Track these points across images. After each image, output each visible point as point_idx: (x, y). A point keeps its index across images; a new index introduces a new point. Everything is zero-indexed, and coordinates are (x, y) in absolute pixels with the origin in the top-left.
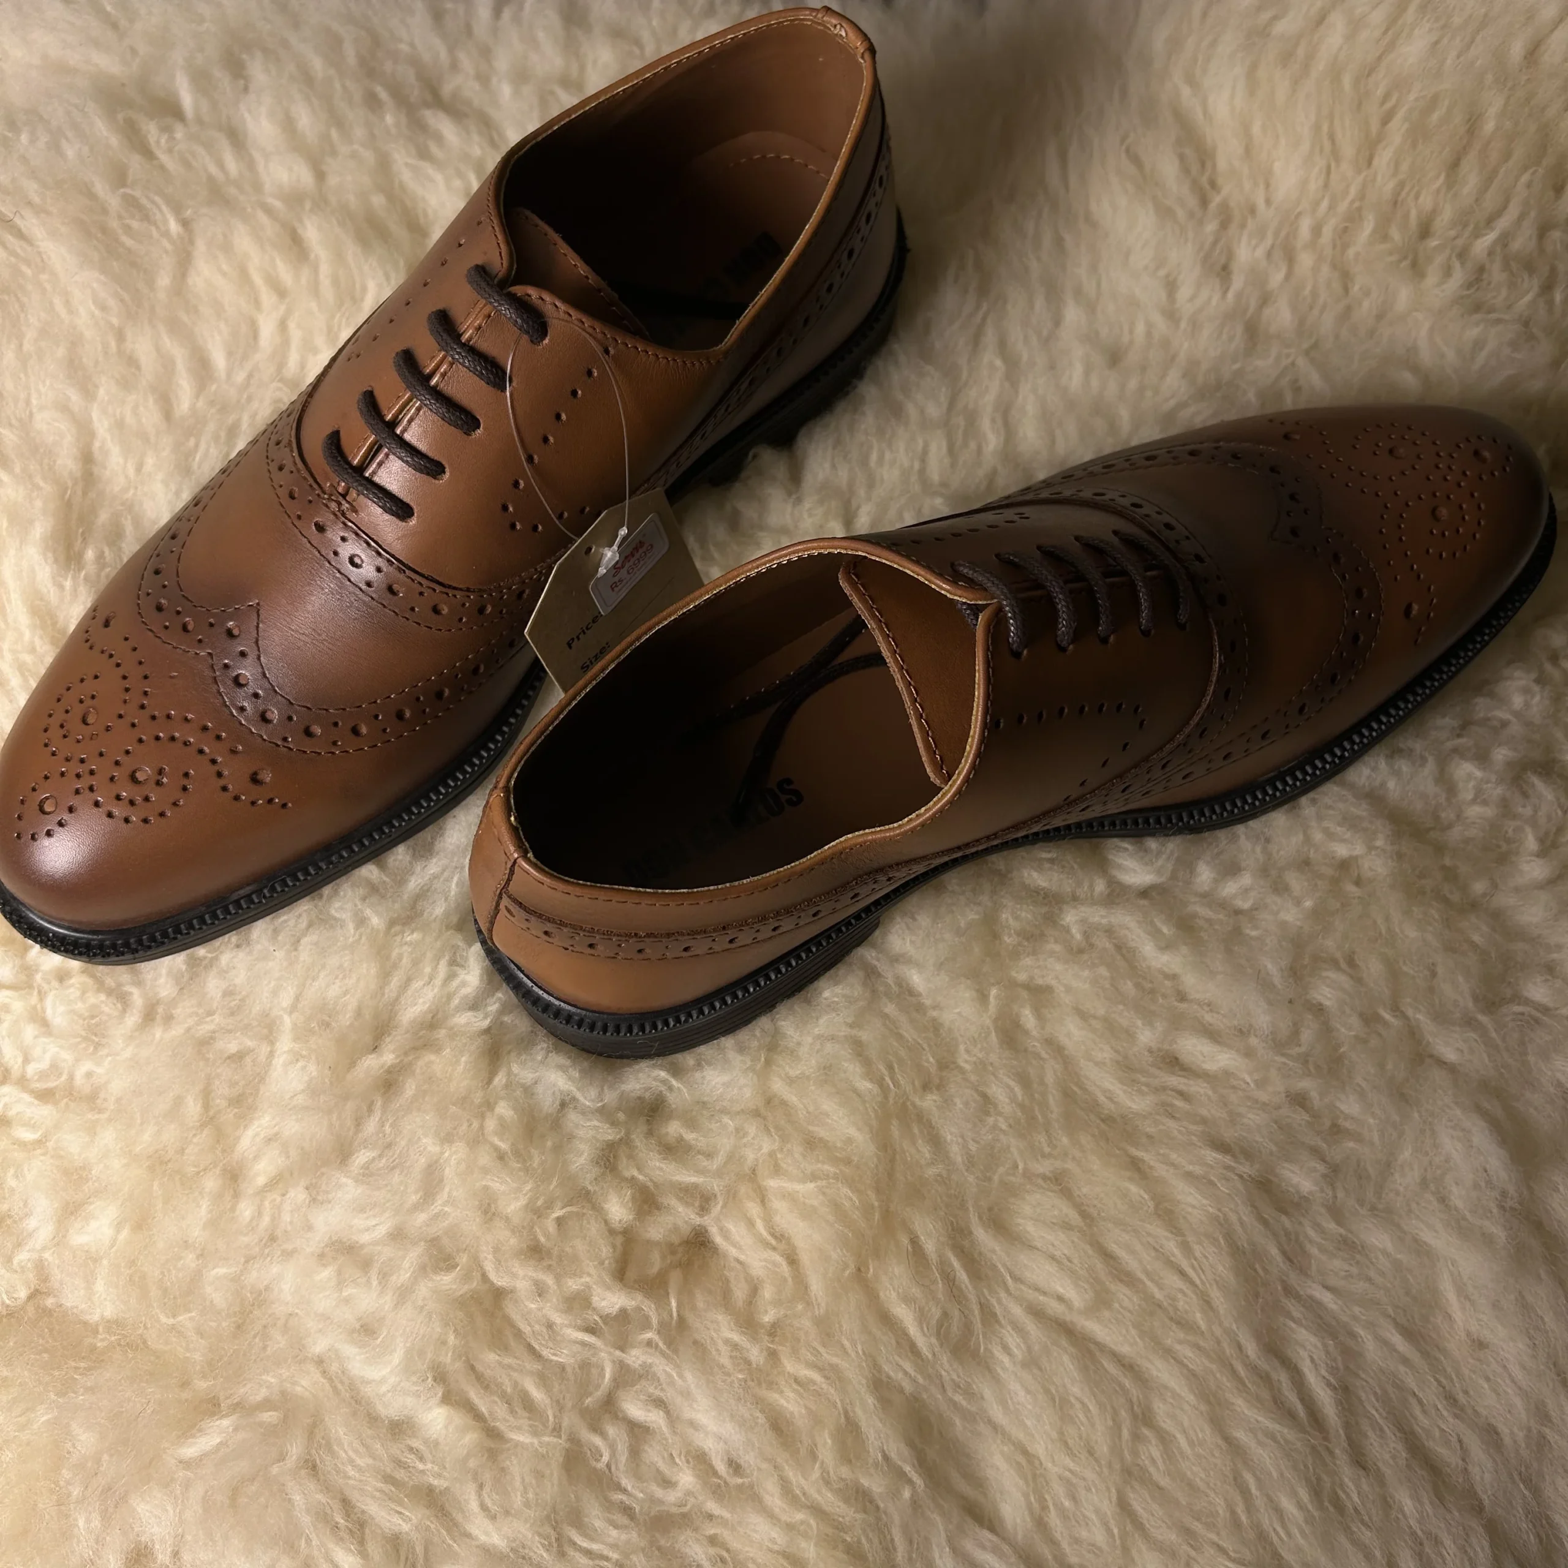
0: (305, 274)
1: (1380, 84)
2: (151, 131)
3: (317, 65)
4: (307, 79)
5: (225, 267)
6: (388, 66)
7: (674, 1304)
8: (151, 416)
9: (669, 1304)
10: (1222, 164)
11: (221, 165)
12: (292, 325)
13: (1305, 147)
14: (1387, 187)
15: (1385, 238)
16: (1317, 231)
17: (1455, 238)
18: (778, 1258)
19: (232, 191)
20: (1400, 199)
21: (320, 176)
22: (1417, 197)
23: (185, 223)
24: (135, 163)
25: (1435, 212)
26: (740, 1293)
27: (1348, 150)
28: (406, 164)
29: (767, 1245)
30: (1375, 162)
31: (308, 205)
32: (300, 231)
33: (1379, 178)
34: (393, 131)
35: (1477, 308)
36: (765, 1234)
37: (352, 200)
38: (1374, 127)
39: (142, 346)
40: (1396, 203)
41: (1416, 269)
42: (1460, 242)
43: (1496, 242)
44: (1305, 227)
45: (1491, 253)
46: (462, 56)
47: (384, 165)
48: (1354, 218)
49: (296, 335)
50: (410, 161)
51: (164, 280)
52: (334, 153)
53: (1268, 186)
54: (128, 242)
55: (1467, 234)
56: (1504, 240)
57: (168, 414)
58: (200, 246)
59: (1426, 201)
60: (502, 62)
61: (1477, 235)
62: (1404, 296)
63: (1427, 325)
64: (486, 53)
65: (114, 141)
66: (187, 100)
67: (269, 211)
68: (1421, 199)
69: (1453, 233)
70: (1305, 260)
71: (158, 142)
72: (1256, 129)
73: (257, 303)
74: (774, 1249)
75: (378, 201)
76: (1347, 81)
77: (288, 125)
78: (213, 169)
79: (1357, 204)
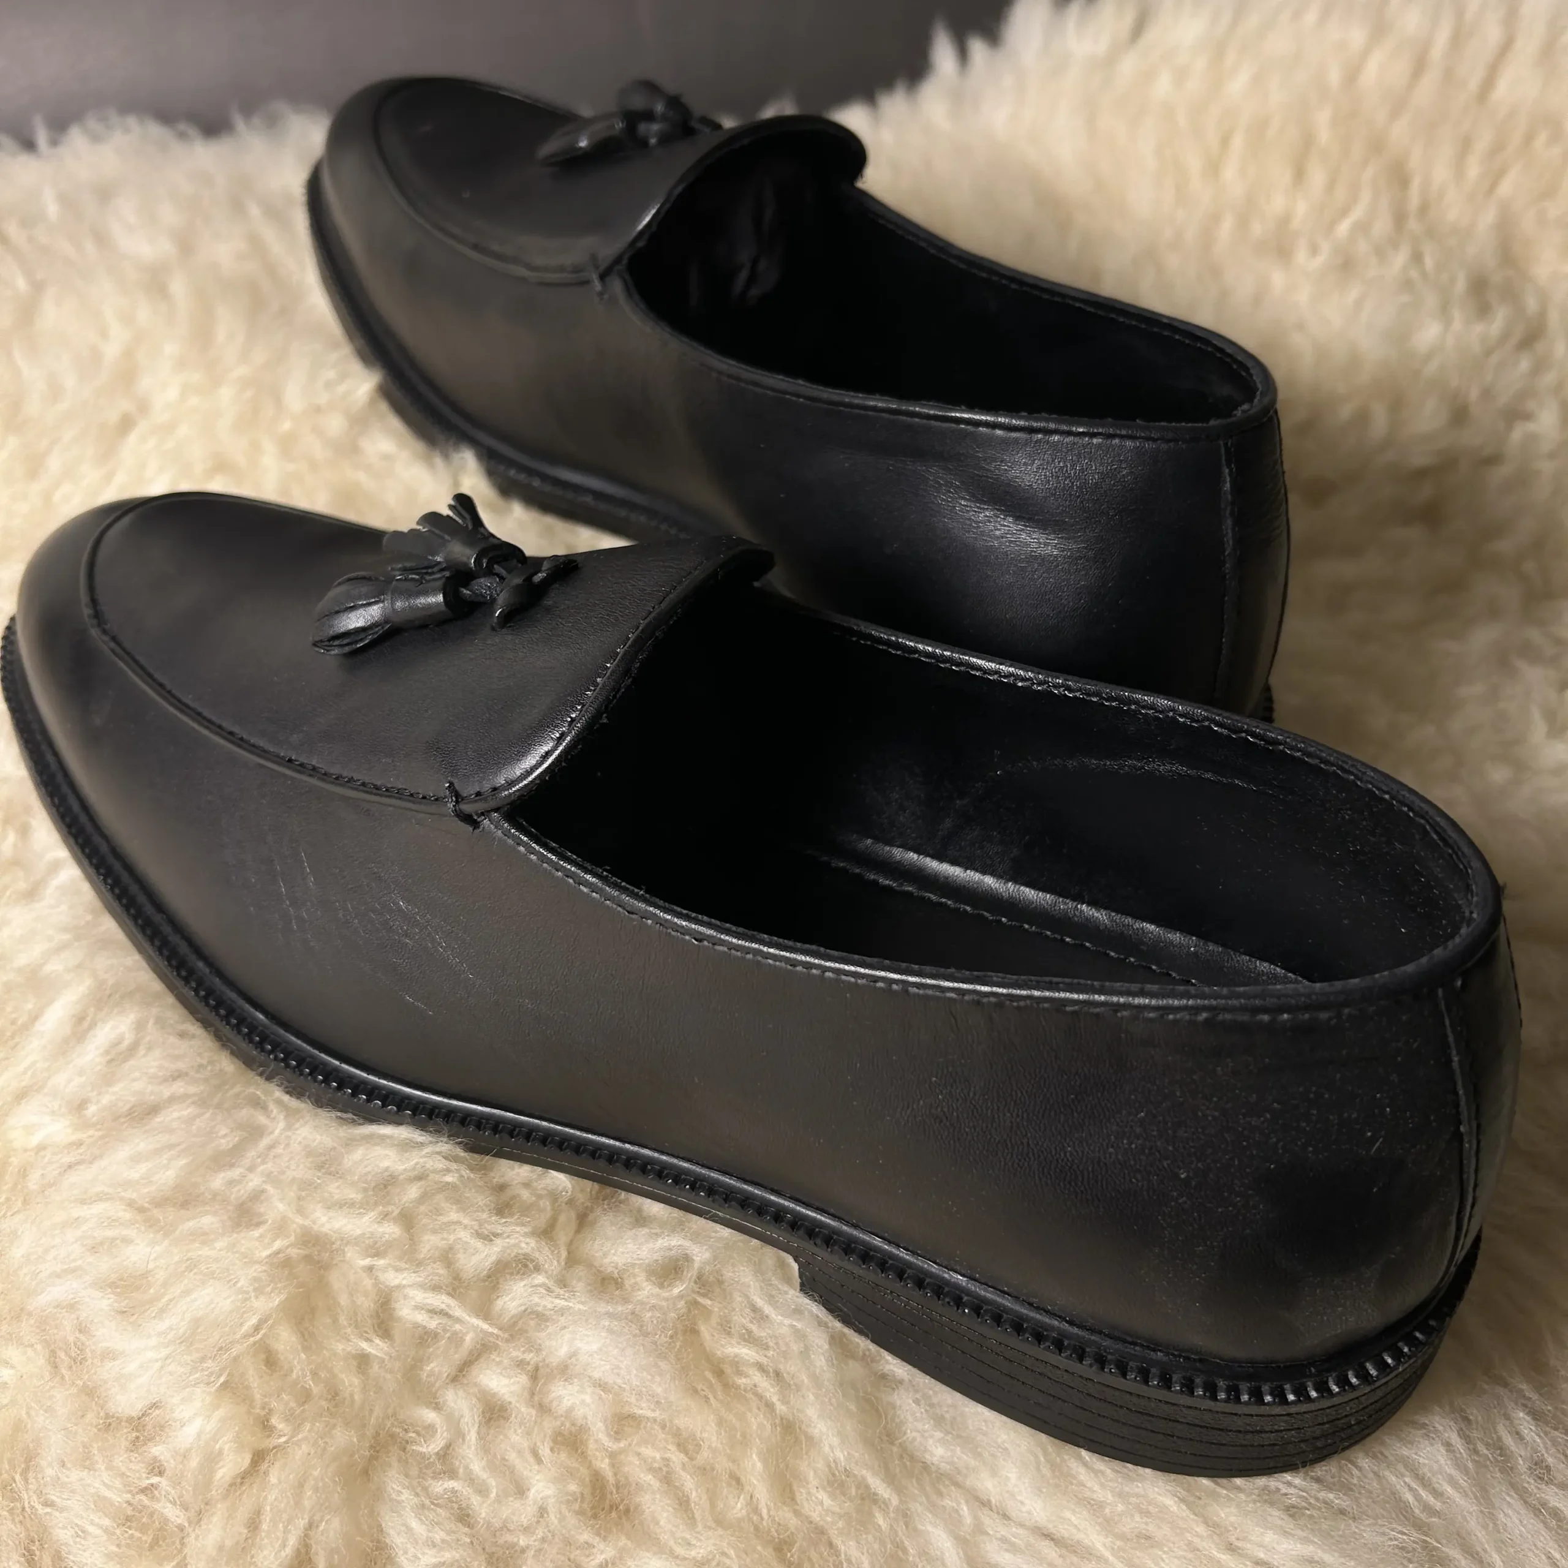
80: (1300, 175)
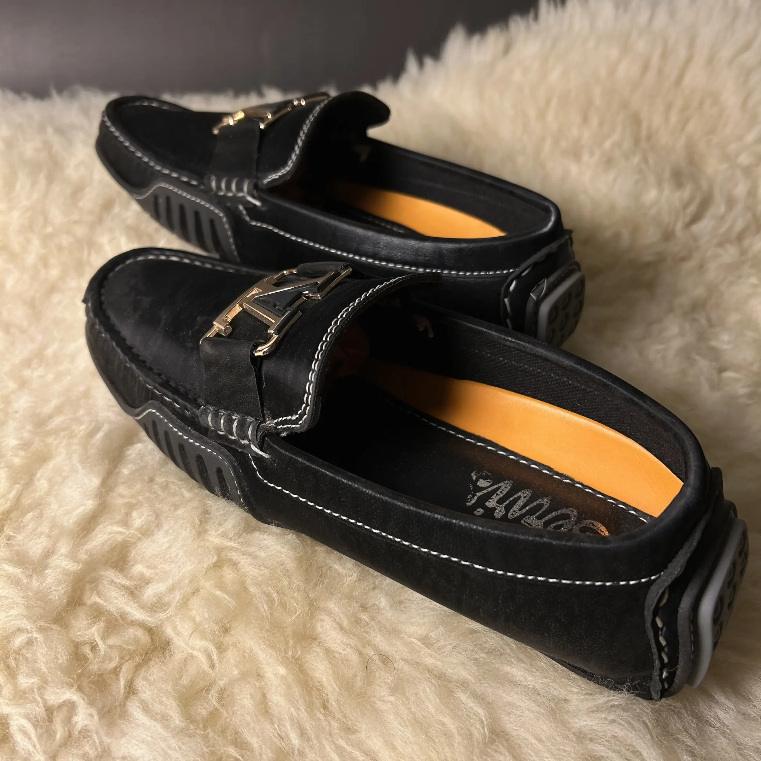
80: (585, 119)
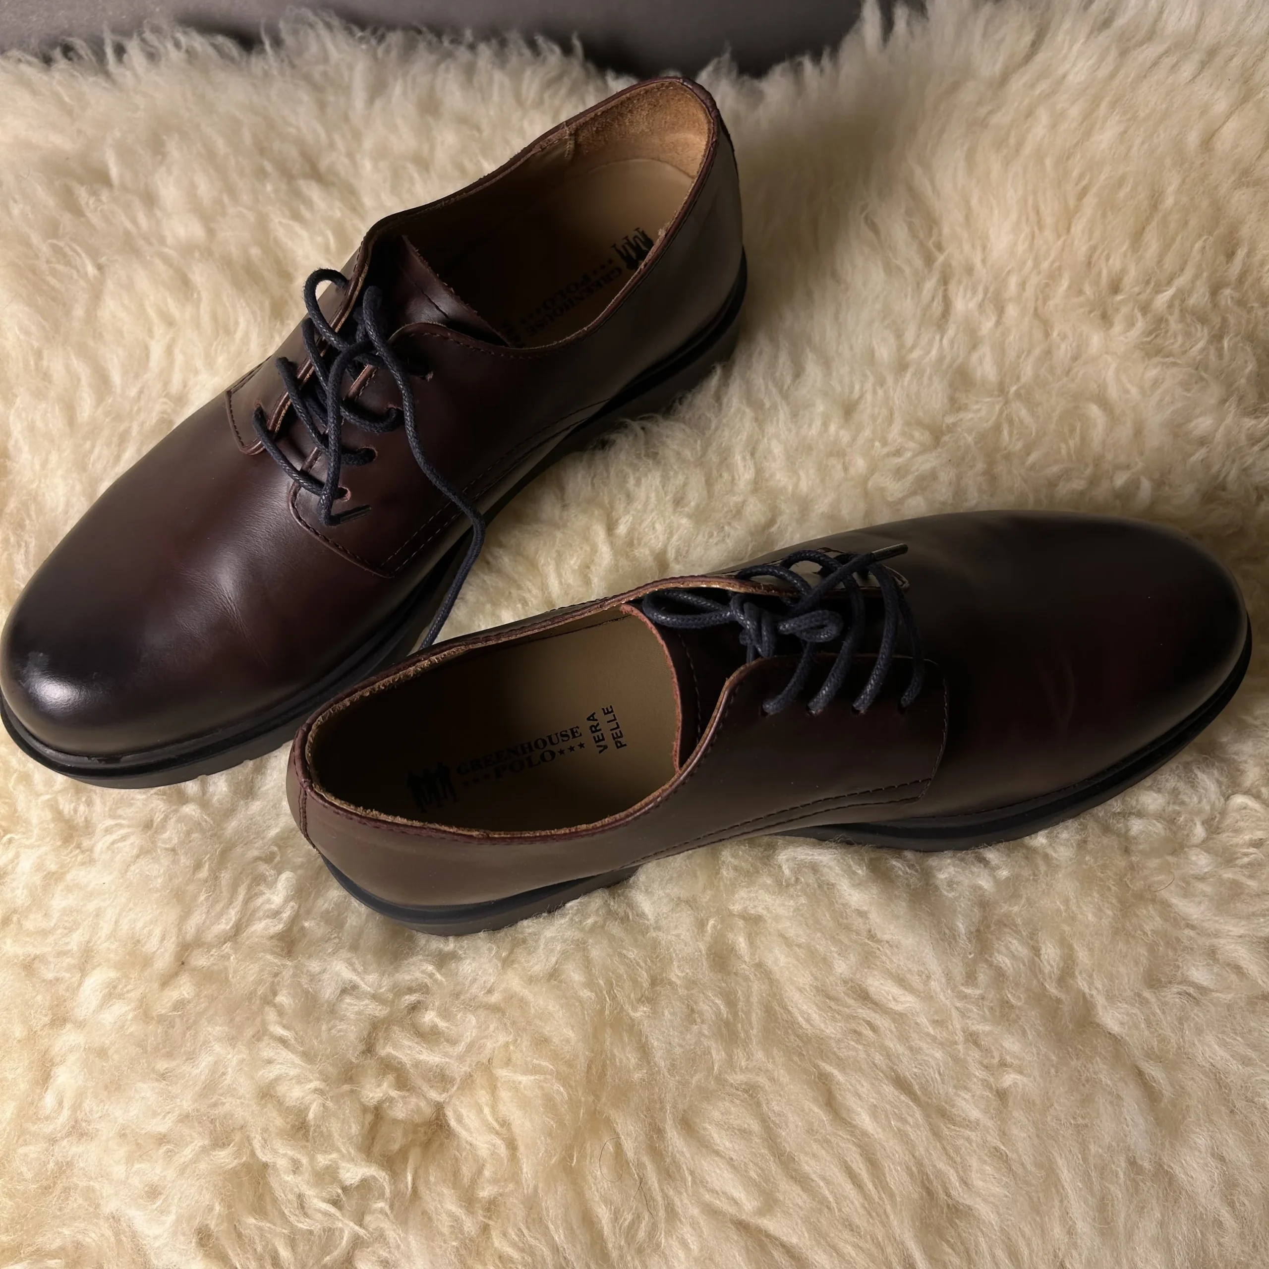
0: (189, 310)
1: (1076, 167)
2: (82, 193)
3: (221, 145)
4: (210, 156)
5: (126, 302)
6: (277, 146)
7: (409, 1178)
8: (56, 422)
9: (406, 1178)
10: (946, 230)
11: (135, 222)
12: (177, 351)
13: (1014, 216)
14: (1082, 249)
15: (1080, 292)
16: (1023, 285)
17: (1139, 294)
18: (499, 1142)
19: (141, 243)
20: (1093, 260)
21: (211, 232)
22: (1107, 259)
23: (100, 267)
24: (66, 219)
25: (1124, 271)
26: (466, 1172)
27: (1049, 220)
28: (280, 223)
29: (491, 1130)
30: (1073, 230)
31: (197, 254)
32: (190, 276)
33: (1076, 242)
34: (273, 196)
35: (1158, 352)
36: (490, 1119)
37: (234, 251)
38: (1072, 202)
39: (56, 365)
40: (1089, 263)
41: (1106, 319)
42: (1143, 297)
43: (1174, 297)
44: (1013, 282)
45: (1170, 306)
46: (337, 138)
47: (262, 225)
48: (1054, 276)
49: (179, 358)
50: (284, 221)
51: (79, 312)
52: (224, 214)
53: (984, 248)
54: (53, 281)
55: (1148, 291)
56: (1182, 295)
57: (71, 420)
58: (110, 285)
59: (1116, 263)
60: (368, 144)
61: (1158, 290)
62: (1096, 340)
63: (1113, 366)
64: (357, 136)
65: (51, 202)
66: (114, 171)
67: (166, 260)
68: (1111, 261)
69: (1137, 289)
70: (1012, 311)
71: (87, 203)
72: (974, 202)
73: (150, 332)
74: (497, 1133)
75: (255, 252)
76: (1048, 162)
77: (191, 192)
78: (129, 225)
79: (1057, 264)
